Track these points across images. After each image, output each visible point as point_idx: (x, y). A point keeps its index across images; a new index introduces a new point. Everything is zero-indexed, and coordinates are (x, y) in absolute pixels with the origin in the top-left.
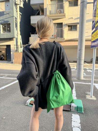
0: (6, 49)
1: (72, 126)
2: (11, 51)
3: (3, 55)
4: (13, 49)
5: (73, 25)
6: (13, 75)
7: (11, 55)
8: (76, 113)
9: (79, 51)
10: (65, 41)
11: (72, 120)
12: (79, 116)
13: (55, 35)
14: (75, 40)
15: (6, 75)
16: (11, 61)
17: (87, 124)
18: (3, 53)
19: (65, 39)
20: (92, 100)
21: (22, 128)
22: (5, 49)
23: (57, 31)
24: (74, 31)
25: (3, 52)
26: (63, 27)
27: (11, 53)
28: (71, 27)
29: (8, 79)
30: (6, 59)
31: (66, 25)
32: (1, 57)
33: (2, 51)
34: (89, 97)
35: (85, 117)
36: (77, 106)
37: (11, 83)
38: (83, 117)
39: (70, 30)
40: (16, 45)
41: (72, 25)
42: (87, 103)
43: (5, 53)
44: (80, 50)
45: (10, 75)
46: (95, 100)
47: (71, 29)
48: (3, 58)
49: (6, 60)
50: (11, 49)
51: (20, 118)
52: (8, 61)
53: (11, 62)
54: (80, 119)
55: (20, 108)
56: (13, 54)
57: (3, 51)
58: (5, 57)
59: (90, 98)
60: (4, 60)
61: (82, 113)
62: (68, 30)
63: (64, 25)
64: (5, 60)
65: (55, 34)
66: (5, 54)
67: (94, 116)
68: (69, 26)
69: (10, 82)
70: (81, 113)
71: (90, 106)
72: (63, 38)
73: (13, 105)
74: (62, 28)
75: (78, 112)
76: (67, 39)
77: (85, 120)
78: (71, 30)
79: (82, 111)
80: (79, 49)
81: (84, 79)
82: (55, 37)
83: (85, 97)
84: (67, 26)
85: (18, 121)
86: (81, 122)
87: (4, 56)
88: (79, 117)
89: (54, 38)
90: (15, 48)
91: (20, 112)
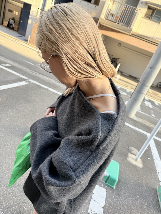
0: (22, 9)
1: (89, 210)
2: (30, 16)
3: (13, 19)
4: (35, 14)
5: (158, 9)
6: (20, 67)
7: (28, 26)
8: (103, 186)
9: (149, 69)
10: (130, 35)
11: (92, 197)
12: (106, 193)
13: (118, 17)
14: (149, 39)
15: (8, 64)
16: (25, 36)
17: (114, 212)
18: (15, 15)
19: (133, 30)
20: (135, 167)
21: (7, 187)
22: (20, 9)
23: (125, 10)
24: (154, 23)
25: (16, 13)
26: (138, 5)
27: (30, 21)
28: (153, 13)
29: (10, 72)
30: (18, 28)
31: (146, 3)
32: (10, 22)
33: (14, 12)
34: (132, 158)
35: (115, 198)
36: (109, 176)
37: (12, 83)
38: (112, 196)
39: (147, 17)
40: (41, 10)
41: (156, 9)
42: (126, 169)
43: (19, 17)
44: (151, 68)
45: (16, 65)
46: (140, 168)
47: (151, 15)
48: (12, 25)
49: (17, 31)
50: (31, 13)
51: (9, 164)
52: (19, 33)
53: (24, 38)
54: (105, 198)
55: (14, 144)
56: (32, 24)
57: (16, 11)
58: (16, 25)
59: (134, 162)
60: (14, 30)
61: (113, 188)
62: (145, 16)
63: (142, 3)
64: (16, 29)
65: (119, 15)
66: (17, 19)
67: (129, 200)
68: (149, 8)
69: (12, 80)
70: (110, 187)
71: (129, 177)
72: (130, 27)
73: (4, 132)
74: (136, 7)
75: (106, 184)
76: (136, 31)
77: (112, 203)
78: (150, 18)
79: (113, 185)
80: (150, 66)
81: (135, 118)
82: (117, 20)
83: (126, 156)
84: (147, 7)
85: (2, 170)
86: (105, 205)
87: (14, 23)
88: (106, 195)
89: (114, 20)
90: (39, 14)
91: (13, 151)
